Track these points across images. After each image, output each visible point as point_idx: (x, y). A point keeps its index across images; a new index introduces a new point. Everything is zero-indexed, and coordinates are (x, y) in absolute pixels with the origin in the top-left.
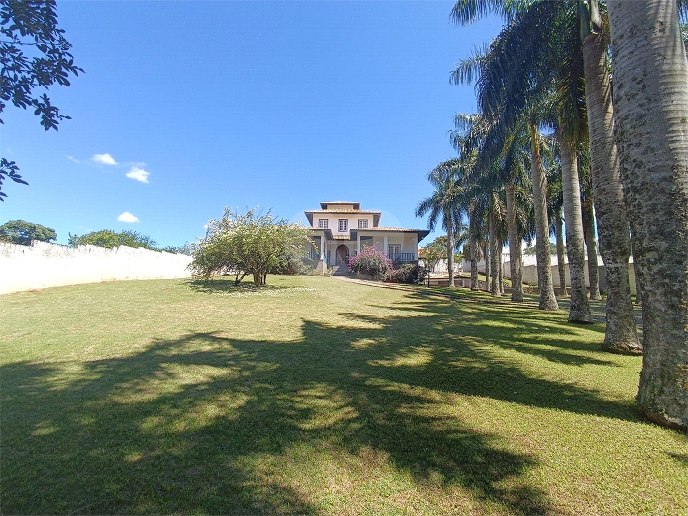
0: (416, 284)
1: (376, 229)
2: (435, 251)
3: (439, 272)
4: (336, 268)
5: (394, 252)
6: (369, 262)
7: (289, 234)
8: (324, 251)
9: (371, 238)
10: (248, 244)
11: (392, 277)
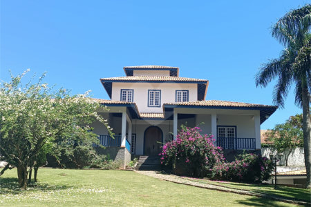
0: (259, 184)
1: (201, 103)
2: (287, 135)
3: (294, 167)
4: (143, 159)
5: (226, 136)
6: (190, 150)
7: (71, 109)
8: (127, 134)
9: (193, 116)
10: (8, 124)
11: (223, 172)
